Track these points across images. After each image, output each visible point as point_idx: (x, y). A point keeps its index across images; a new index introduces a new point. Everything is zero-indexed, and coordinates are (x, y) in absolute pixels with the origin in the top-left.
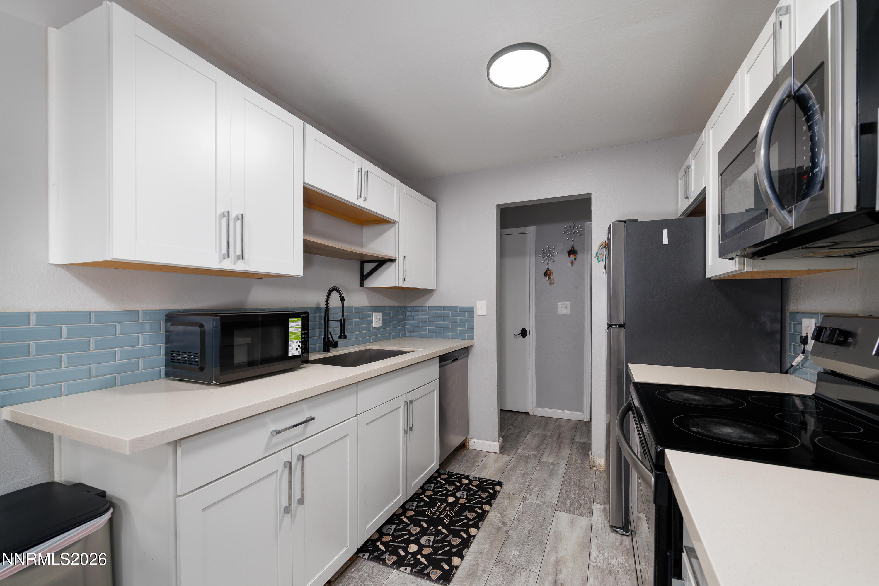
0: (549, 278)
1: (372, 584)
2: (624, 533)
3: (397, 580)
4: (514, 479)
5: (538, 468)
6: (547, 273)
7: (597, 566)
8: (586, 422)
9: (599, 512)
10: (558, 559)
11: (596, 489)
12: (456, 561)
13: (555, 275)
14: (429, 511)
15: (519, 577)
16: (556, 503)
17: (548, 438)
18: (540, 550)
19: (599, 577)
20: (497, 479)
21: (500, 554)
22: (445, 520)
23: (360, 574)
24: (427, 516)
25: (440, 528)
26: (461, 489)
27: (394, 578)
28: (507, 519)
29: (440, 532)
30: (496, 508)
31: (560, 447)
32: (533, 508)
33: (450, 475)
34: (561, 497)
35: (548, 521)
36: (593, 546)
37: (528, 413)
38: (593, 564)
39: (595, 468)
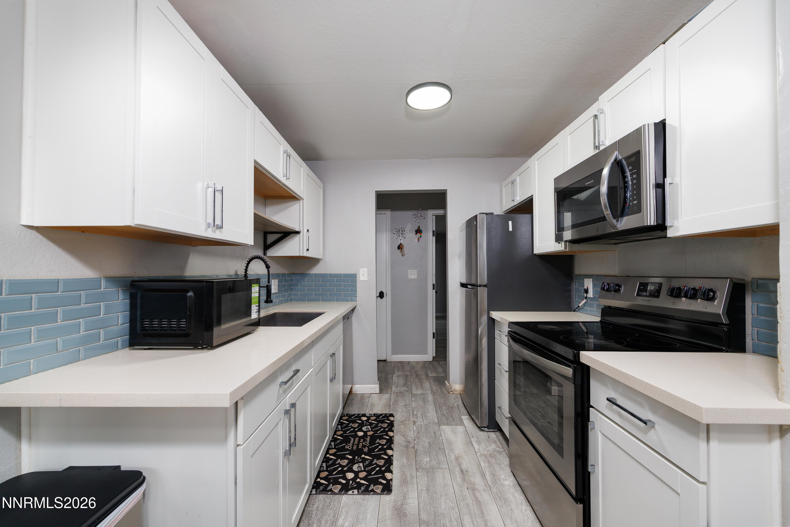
0: (401, 250)
1: (330, 510)
2: (488, 430)
3: (349, 501)
4: (400, 410)
5: (413, 399)
6: (400, 247)
7: (482, 454)
8: (430, 362)
9: (467, 421)
10: (456, 456)
11: (458, 406)
12: (388, 475)
13: (405, 249)
14: (347, 446)
15: (437, 474)
16: (437, 421)
17: (409, 377)
18: (443, 453)
19: (486, 460)
20: (387, 412)
21: (417, 463)
22: (364, 449)
23: (315, 506)
24: (347, 450)
25: (363, 456)
26: (364, 425)
27: (346, 501)
28: (409, 439)
29: (364, 460)
30: (398, 433)
31: (421, 382)
32: (423, 427)
33: (350, 416)
34: (439, 416)
35: (437, 434)
36: (474, 443)
37: (386, 360)
38: (479, 454)
39: (452, 392)
